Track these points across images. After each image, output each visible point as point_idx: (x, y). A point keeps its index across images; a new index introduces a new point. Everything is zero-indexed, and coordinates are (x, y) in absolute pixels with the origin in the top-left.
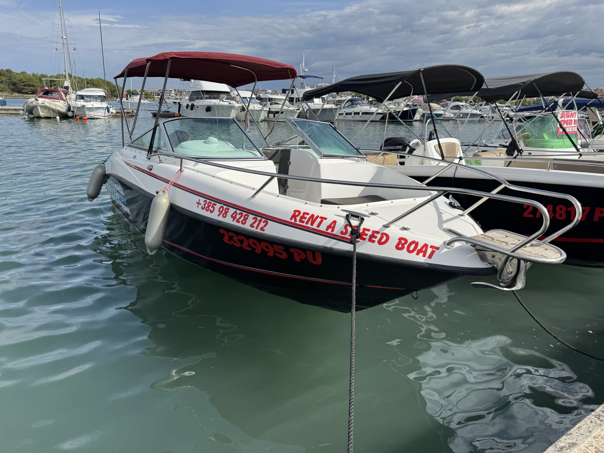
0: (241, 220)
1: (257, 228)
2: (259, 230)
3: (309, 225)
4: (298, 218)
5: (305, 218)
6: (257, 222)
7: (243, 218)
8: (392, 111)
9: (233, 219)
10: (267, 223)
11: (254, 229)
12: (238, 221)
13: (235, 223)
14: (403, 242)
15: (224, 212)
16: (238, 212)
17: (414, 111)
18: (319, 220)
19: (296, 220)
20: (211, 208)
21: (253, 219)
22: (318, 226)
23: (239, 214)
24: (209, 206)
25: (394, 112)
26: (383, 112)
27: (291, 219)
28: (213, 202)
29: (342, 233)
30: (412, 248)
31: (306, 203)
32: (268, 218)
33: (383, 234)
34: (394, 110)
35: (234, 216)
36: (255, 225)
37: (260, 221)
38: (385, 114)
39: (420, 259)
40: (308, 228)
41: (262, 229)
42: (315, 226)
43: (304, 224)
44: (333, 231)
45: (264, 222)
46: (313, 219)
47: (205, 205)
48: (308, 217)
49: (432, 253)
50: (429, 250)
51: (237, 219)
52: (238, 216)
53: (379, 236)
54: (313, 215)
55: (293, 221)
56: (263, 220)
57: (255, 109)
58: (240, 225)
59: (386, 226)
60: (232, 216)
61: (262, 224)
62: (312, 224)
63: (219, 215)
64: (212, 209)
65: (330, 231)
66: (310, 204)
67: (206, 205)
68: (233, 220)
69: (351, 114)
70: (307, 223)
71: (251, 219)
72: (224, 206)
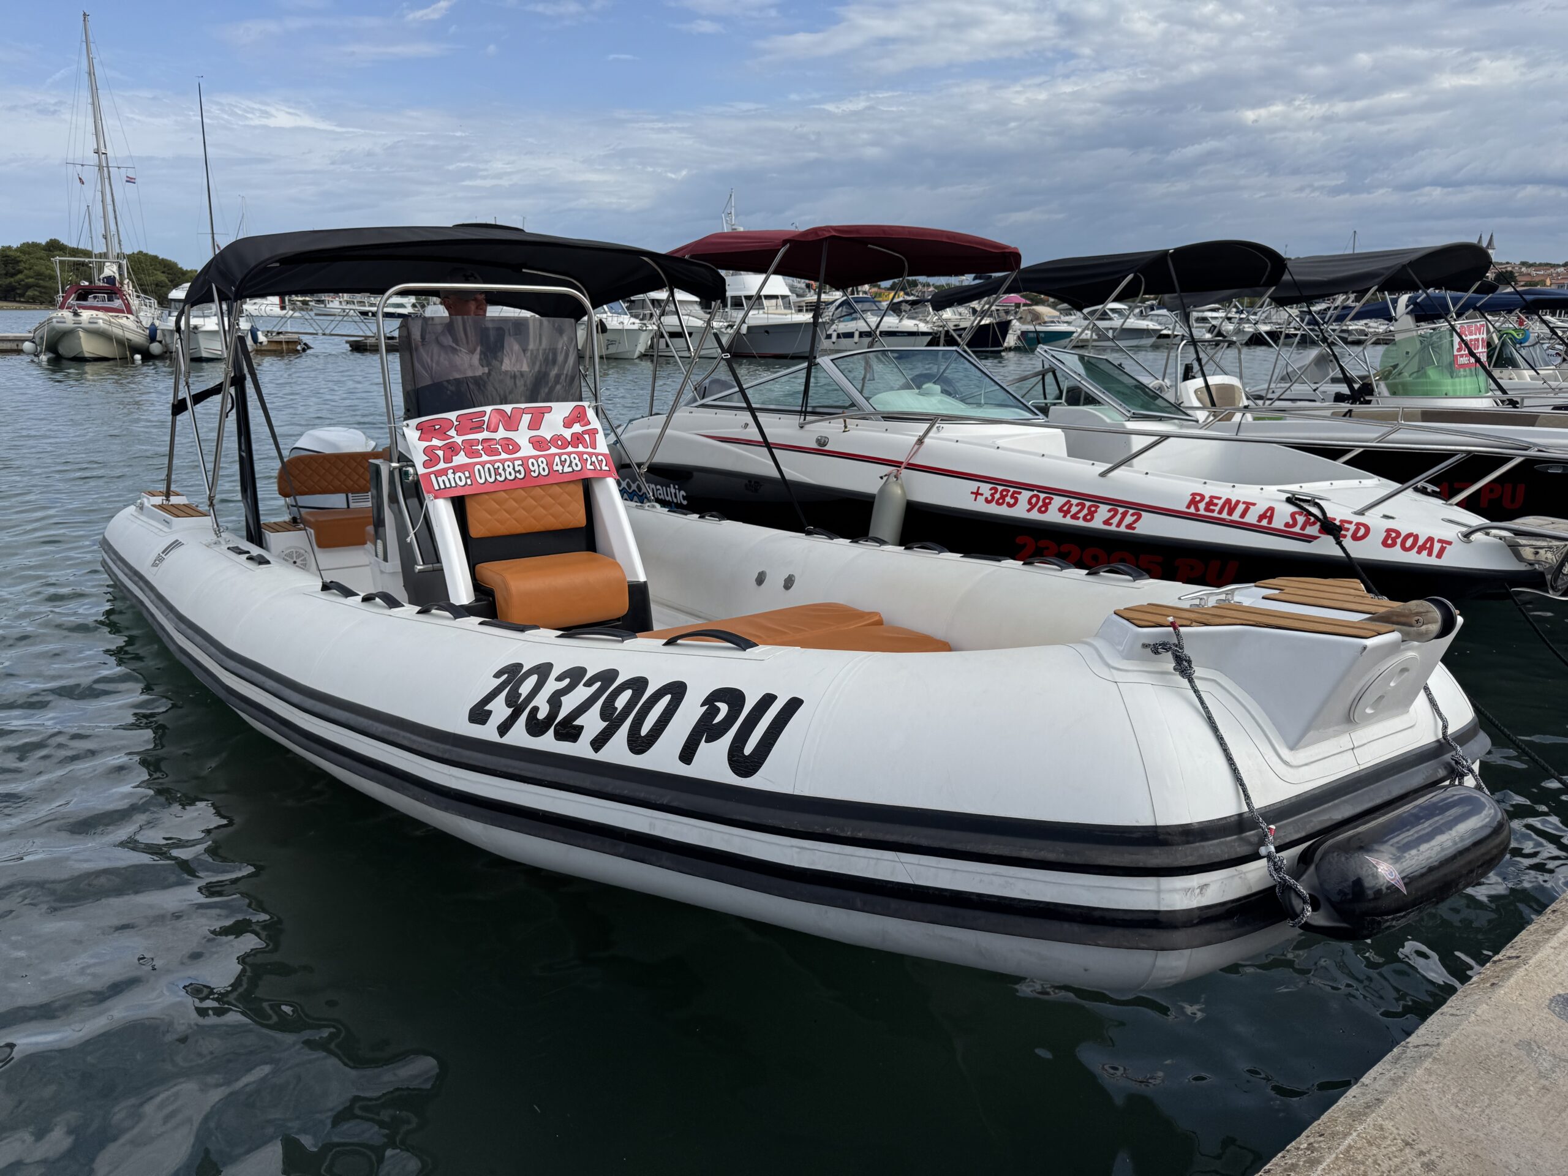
0: (1081, 515)
1: (1118, 525)
2: (1123, 529)
3: (1224, 515)
4: (1202, 506)
5: (1216, 505)
6: (1119, 516)
7: (1085, 511)
8: (951, 326)
9: (1062, 514)
10: (1139, 517)
11: (1113, 528)
12: (1074, 517)
13: (1068, 521)
14: (1394, 535)
15: (1040, 503)
16: (1074, 501)
17: (1004, 327)
18: (1241, 507)
19: (1197, 509)
20: (1008, 499)
21: (1110, 511)
22: (1243, 515)
23: (1077, 505)
24: (1003, 497)
25: (954, 330)
26: (931, 331)
27: (1188, 507)
28: (1012, 490)
29: (1287, 525)
30: (1409, 543)
31: (1205, 483)
32: (1140, 509)
33: (1358, 525)
34: (955, 326)
35: (1065, 508)
36: (1115, 521)
37: (1124, 515)
38: (936, 334)
39: (1422, 559)
40: (1224, 520)
41: (1129, 526)
42: (1236, 517)
43: (1215, 514)
44: (1270, 522)
45: (1133, 515)
46: (1230, 506)
47: (992, 495)
48: (1220, 502)
49: (1442, 551)
50: (1437, 547)
51: (1072, 513)
52: (1074, 510)
53: (1352, 527)
54: (1228, 501)
55: (1192, 510)
56: (1131, 511)
57: (626, 328)
58: (1080, 523)
59: (1361, 513)
60: (1060, 510)
61: (1129, 519)
62: (1230, 513)
63: (1029, 511)
64: (1012, 501)
65: (1264, 523)
66: (1212, 484)
67: (997, 496)
68: (1064, 516)
69: (850, 335)
70: (1220, 512)
71: (1103, 512)
72: (1040, 494)
